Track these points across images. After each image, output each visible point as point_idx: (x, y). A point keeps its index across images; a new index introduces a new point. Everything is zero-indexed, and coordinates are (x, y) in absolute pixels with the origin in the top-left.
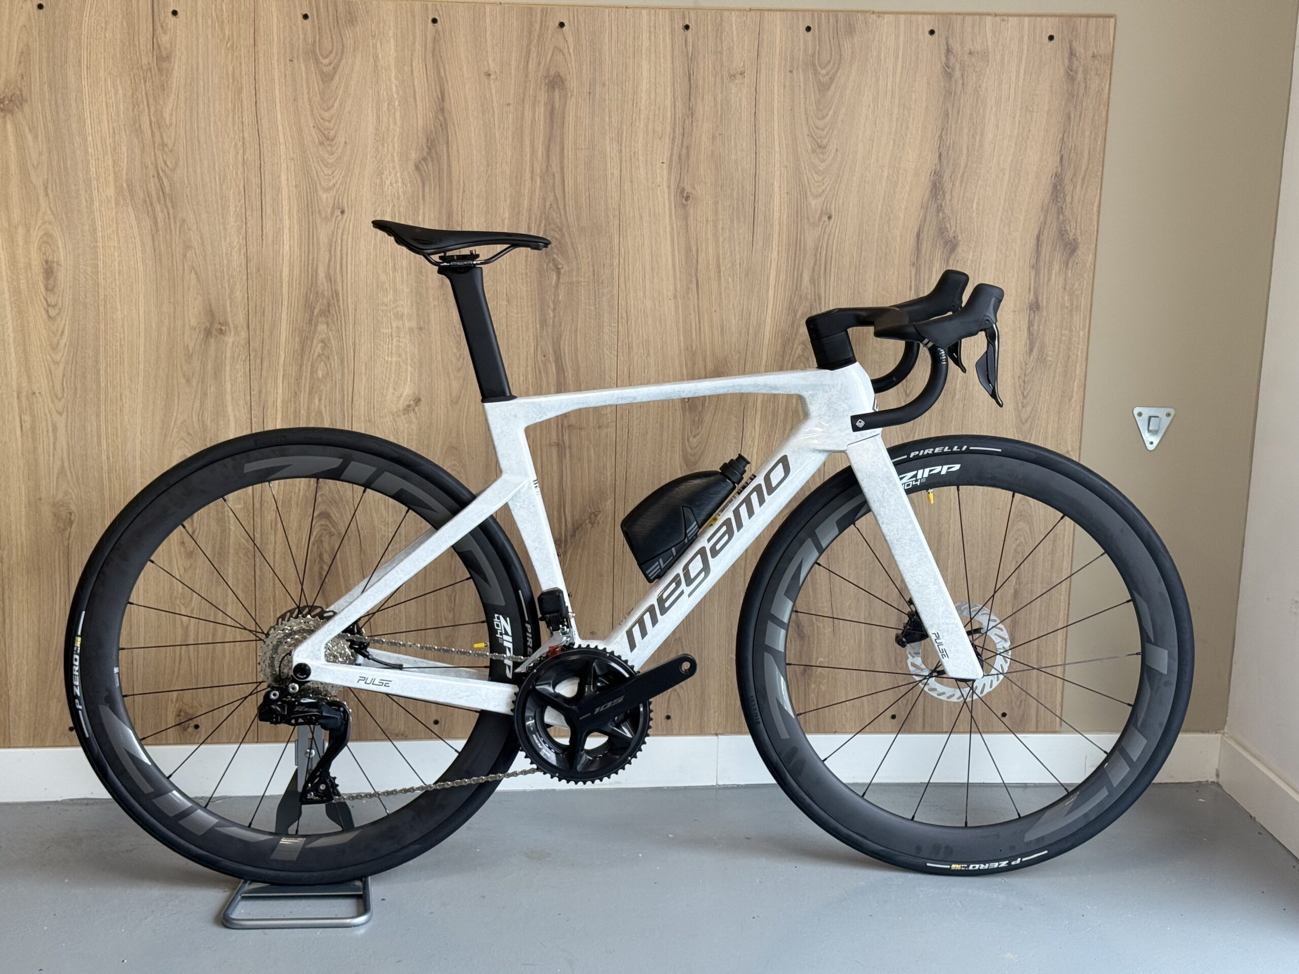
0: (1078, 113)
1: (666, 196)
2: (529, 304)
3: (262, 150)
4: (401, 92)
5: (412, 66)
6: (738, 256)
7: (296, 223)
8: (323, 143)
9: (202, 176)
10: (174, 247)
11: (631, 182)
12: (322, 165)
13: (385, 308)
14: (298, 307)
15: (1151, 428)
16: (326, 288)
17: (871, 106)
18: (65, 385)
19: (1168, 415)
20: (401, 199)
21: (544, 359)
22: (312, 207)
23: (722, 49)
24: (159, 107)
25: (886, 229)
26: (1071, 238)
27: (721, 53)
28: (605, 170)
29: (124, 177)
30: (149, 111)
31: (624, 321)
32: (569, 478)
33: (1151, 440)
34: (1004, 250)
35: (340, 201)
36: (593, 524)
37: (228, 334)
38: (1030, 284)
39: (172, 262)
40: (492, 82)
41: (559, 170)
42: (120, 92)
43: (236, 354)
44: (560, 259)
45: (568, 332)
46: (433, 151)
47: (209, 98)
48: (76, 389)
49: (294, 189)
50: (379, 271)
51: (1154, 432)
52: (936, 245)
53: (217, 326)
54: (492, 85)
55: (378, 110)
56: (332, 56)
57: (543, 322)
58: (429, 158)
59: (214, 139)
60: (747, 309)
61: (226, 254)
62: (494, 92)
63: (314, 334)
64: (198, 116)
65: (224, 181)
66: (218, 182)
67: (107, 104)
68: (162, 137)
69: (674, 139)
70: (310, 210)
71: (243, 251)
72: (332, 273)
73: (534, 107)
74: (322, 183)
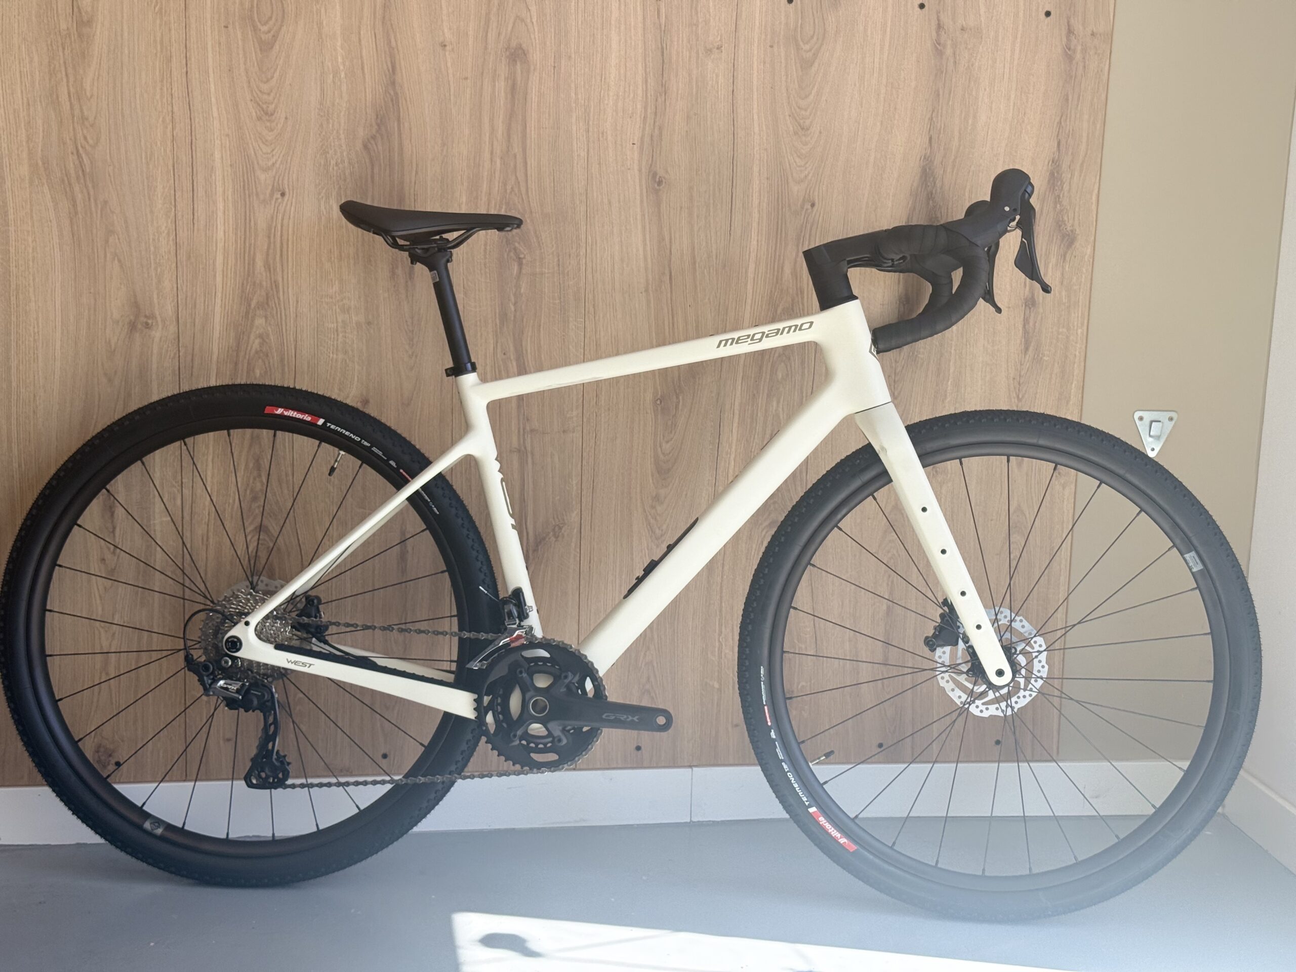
0: (1076, 96)
1: (637, 181)
4: (347, 64)
5: (360, 33)
6: (714, 246)
7: (230, 205)
8: (261, 118)
9: (126, 153)
10: (94, 231)
11: (599, 164)
12: (260, 142)
14: (233, 301)
15: (1151, 433)
17: (857, 85)
19: (1171, 419)
21: (504, 357)
22: (248, 188)
23: (698, 21)
26: (1069, 229)
27: (697, 26)
29: (40, 152)
30: (68, 82)
33: (1153, 447)
35: (280, 182)
36: (557, 537)
39: (93, 249)
40: (447, 53)
42: (36, 59)
43: (164, 351)
49: (229, 169)
50: (323, 259)
51: (1158, 438)
53: (143, 319)
56: (271, 23)
57: (504, 317)
58: (378, 135)
59: (140, 113)
60: (724, 304)
61: (154, 240)
62: (449, 64)
63: (251, 327)
64: (122, 86)
65: (151, 159)
66: (144, 161)
67: (20, 72)
68: (81, 110)
69: (645, 118)
70: (247, 192)
71: (172, 237)
72: (271, 262)
73: (494, 81)
74: (260, 162)
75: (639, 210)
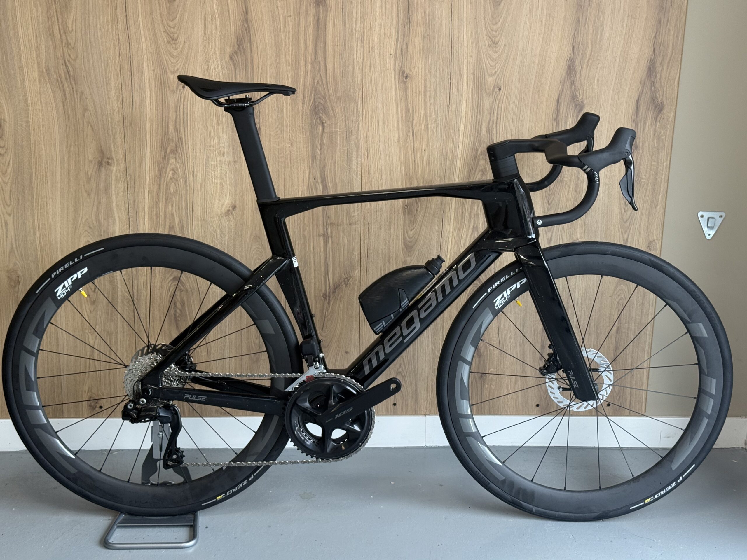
0: (666, 20)
1: (393, 76)
2: (305, 146)
3: (131, 47)
4: (219, 8)
6: (439, 115)
7: (154, 93)
8: (170, 42)
9: (93, 64)
10: (77, 109)
11: (370, 66)
12: (170, 56)
13: (212, 148)
14: (157, 149)
15: (709, 225)
16: (174, 136)
17: (528, 15)
18: (11, 197)
19: (721, 217)
20: (221, 78)
21: (314, 181)
24: (64, 20)
25: (537, 96)
26: (660, 102)
28: (353, 59)
29: (44, 64)
30: (58, 22)
31: (366, 157)
32: (331, 257)
33: (709, 233)
34: (614, 111)
36: (346, 285)
37: (113, 165)
39: (76, 119)
41: (323, 59)
42: (40, 10)
43: (118, 178)
44: (324, 117)
45: (330, 164)
46: (241, 48)
47: (96, 13)
48: (19, 200)
49: (152, 72)
50: (208, 125)
51: (711, 228)
52: (570, 107)
53: (106, 160)
54: (279, 3)
55: (205, 20)
57: (314, 157)
58: (238, 51)
59: (100, 40)
60: (446, 148)
61: (110, 114)
62: (280, 8)
63: (168, 164)
64: (89, 24)
65: (107, 67)
66: (103, 68)
67: (31, 18)
68: (67, 39)
69: (398, 38)
70: (163, 85)
71: (121, 112)
72: (178, 126)
73: (306, 17)
74: (170, 68)
75: (394, 93)
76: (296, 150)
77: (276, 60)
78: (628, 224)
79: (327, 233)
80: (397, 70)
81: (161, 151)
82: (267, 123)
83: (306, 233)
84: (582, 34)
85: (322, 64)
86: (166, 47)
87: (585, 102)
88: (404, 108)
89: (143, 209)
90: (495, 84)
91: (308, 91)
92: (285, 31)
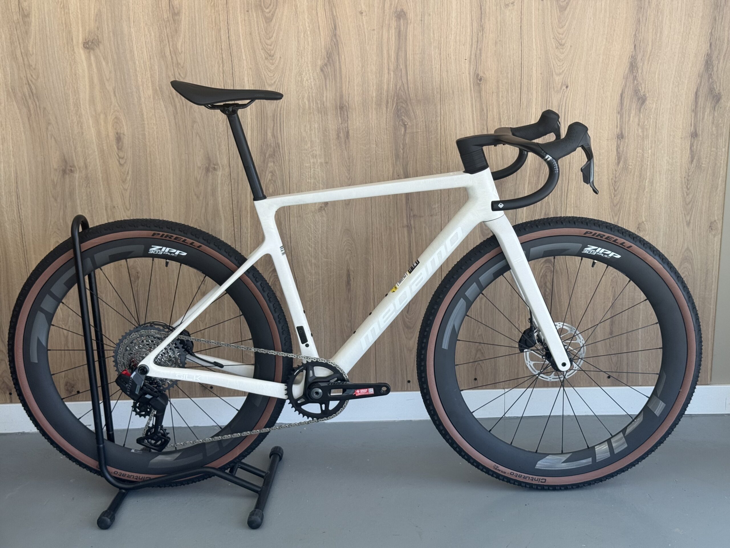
2: (389, 146)
3: (233, 65)
16: (272, 142)
18: (131, 202)
20: (313, 88)
24: (175, 43)
25: (602, 92)
28: (432, 65)
31: (444, 154)
32: (415, 245)
34: (675, 102)
37: (218, 170)
38: (691, 121)
41: (404, 67)
44: (406, 119)
45: (412, 162)
46: (331, 60)
47: (202, 36)
48: (137, 204)
52: (633, 101)
54: (364, 19)
55: (298, 37)
76: (381, 150)
77: (362, 69)
78: (690, 206)
79: (411, 225)
80: (471, 73)
81: (261, 155)
82: (355, 127)
83: (391, 225)
84: (643, 33)
85: (404, 72)
86: (264, 63)
87: (647, 95)
88: (479, 108)
89: (246, 207)
90: (562, 83)
91: (391, 96)
92: (370, 43)
